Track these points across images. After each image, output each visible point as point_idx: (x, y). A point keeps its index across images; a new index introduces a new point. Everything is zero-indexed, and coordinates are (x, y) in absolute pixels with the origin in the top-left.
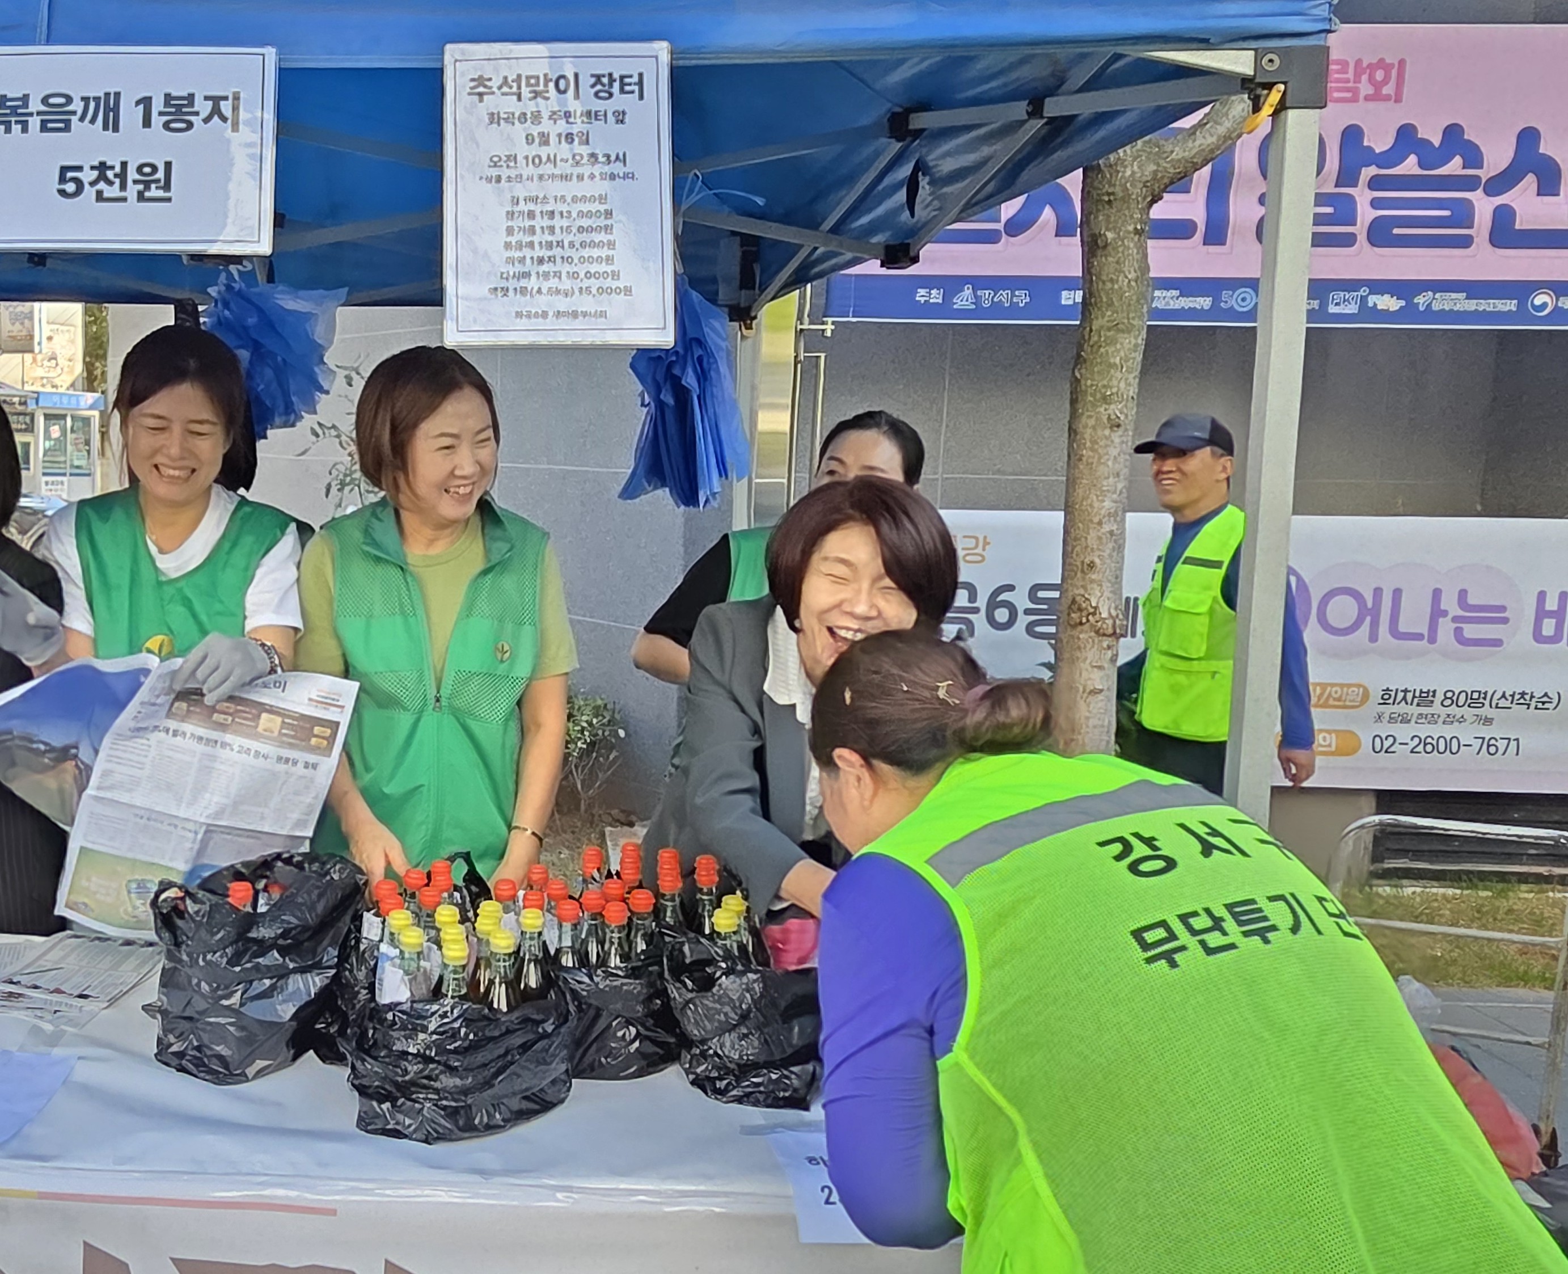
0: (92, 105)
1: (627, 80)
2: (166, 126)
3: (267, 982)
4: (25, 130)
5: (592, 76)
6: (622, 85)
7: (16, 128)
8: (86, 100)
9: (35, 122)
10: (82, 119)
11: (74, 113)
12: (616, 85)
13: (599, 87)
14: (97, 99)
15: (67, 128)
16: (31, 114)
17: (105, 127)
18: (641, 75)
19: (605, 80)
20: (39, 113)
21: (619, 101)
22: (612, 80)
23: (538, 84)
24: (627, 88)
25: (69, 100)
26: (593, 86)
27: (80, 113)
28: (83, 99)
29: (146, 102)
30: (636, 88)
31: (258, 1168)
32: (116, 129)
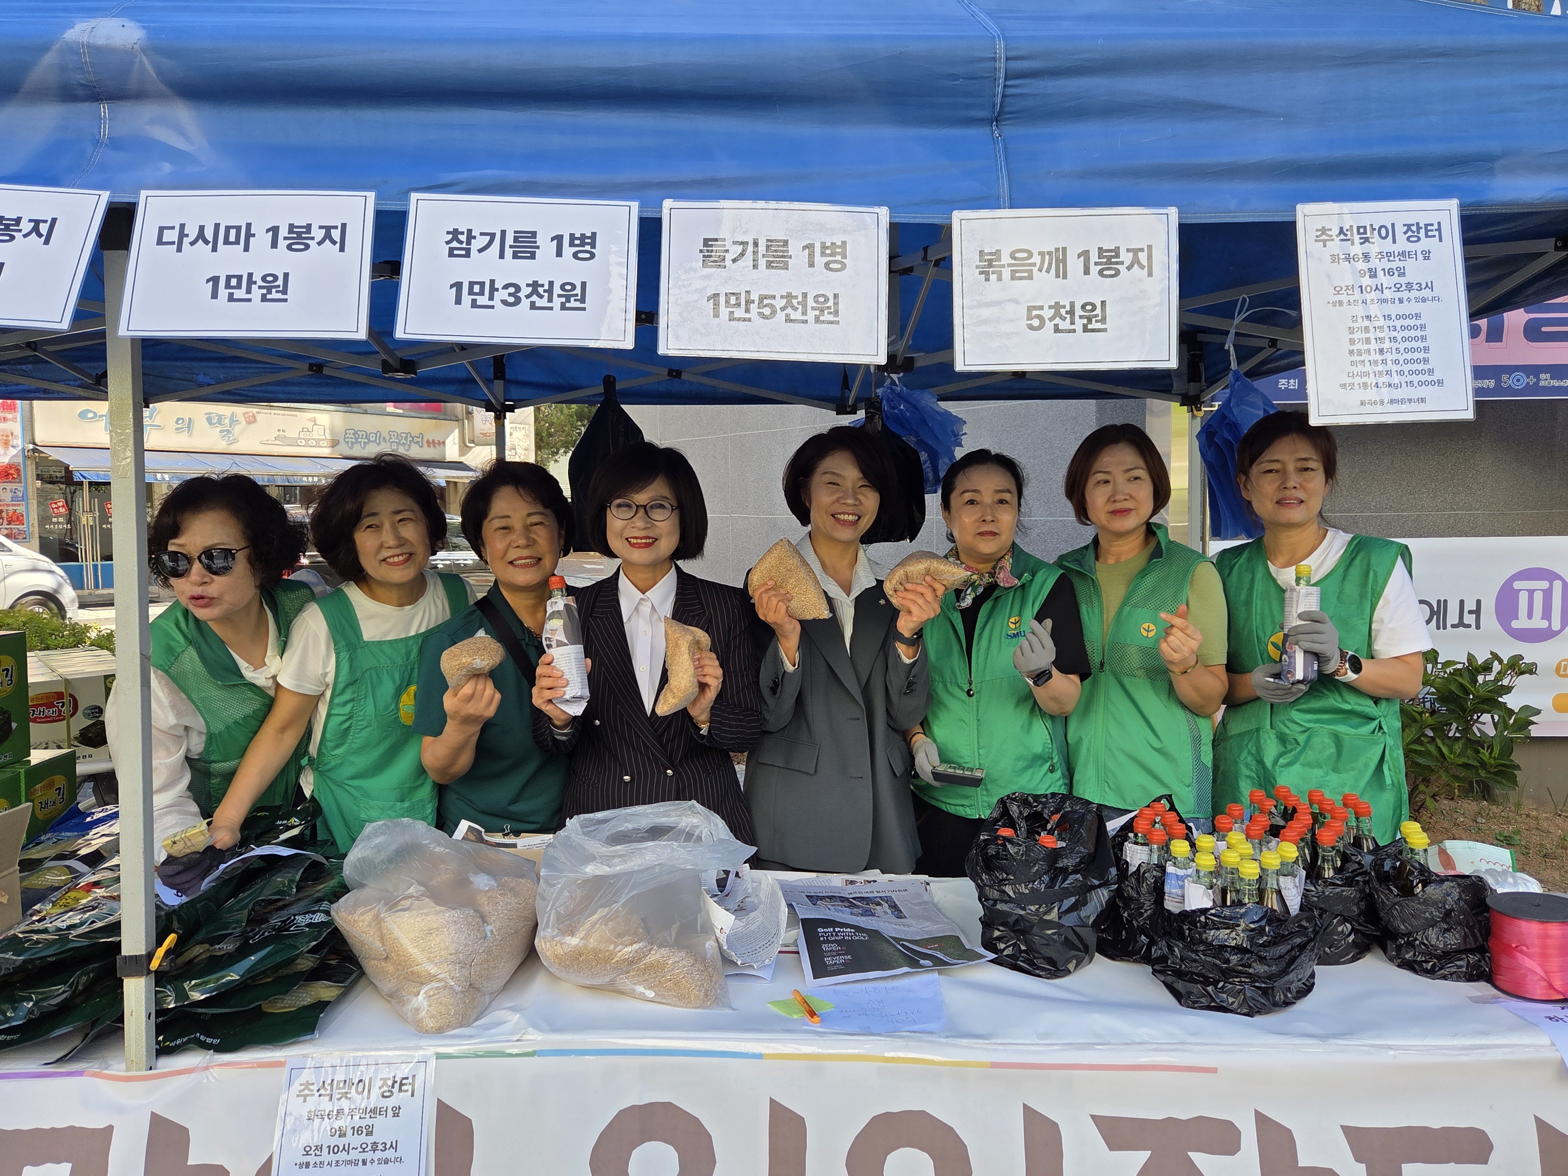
0: (1047, 257)
1: (1429, 228)
2: (1101, 273)
3: (1073, 899)
4: (1000, 279)
5: (1404, 225)
6: (1427, 231)
7: (993, 277)
8: (1042, 254)
9: (1006, 273)
10: (1040, 270)
11: (1034, 265)
12: (1422, 231)
13: (1410, 233)
14: (1050, 253)
15: (1030, 277)
16: (1003, 266)
17: (1058, 276)
18: (1439, 223)
19: (1414, 228)
20: (1009, 265)
21: (1425, 243)
22: (1419, 228)
23: (1365, 232)
24: (1430, 233)
25: (1030, 254)
26: (1405, 233)
27: (1038, 265)
28: (1040, 253)
29: (1085, 254)
30: (1436, 233)
31: (1146, 1039)
32: (1065, 277)
